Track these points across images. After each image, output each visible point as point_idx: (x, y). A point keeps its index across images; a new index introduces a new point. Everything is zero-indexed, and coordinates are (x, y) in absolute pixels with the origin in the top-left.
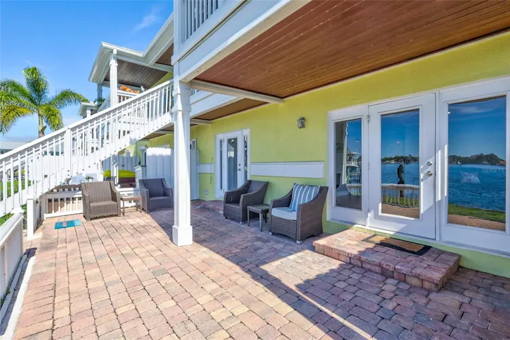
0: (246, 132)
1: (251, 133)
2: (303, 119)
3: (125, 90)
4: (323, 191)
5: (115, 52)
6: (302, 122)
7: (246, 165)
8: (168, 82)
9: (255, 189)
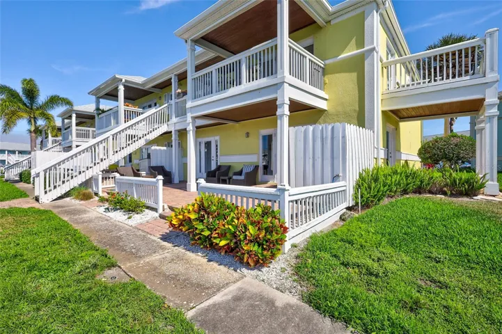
0: (217, 138)
1: (220, 138)
2: (248, 133)
3: (128, 106)
4: (257, 167)
5: (124, 81)
6: (248, 135)
7: (217, 156)
8: (166, 105)
9: (223, 170)
